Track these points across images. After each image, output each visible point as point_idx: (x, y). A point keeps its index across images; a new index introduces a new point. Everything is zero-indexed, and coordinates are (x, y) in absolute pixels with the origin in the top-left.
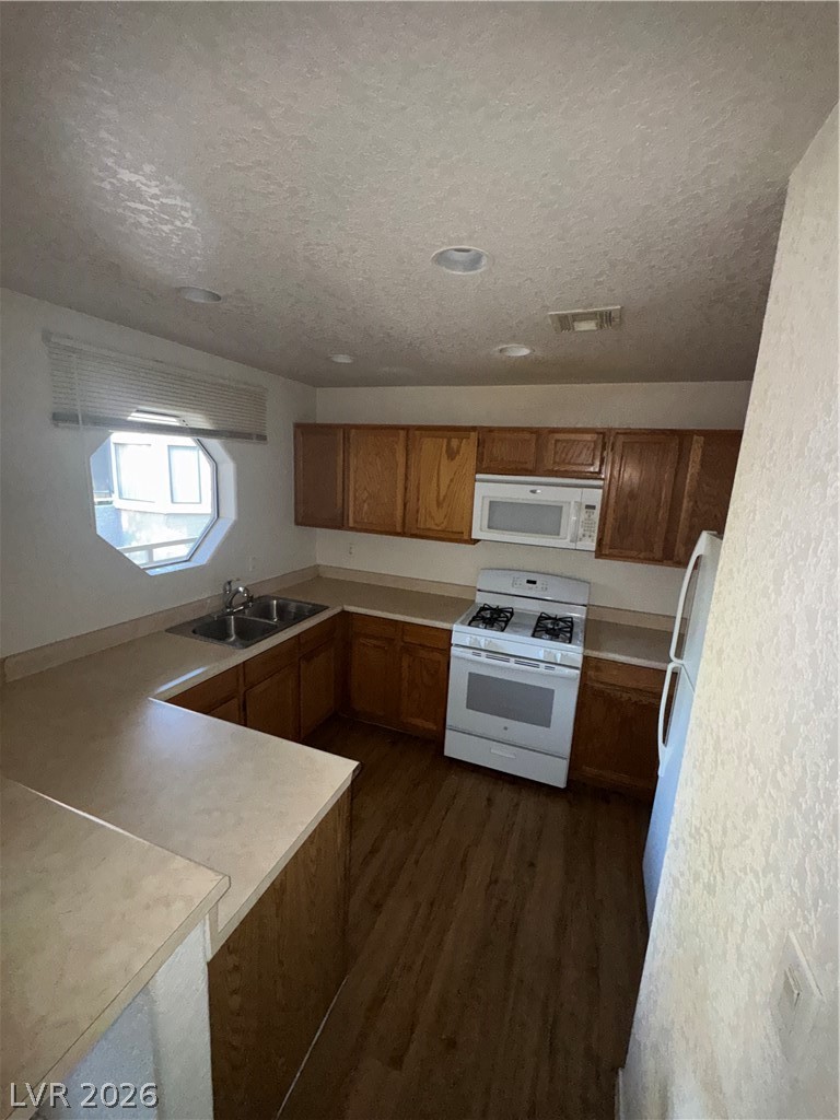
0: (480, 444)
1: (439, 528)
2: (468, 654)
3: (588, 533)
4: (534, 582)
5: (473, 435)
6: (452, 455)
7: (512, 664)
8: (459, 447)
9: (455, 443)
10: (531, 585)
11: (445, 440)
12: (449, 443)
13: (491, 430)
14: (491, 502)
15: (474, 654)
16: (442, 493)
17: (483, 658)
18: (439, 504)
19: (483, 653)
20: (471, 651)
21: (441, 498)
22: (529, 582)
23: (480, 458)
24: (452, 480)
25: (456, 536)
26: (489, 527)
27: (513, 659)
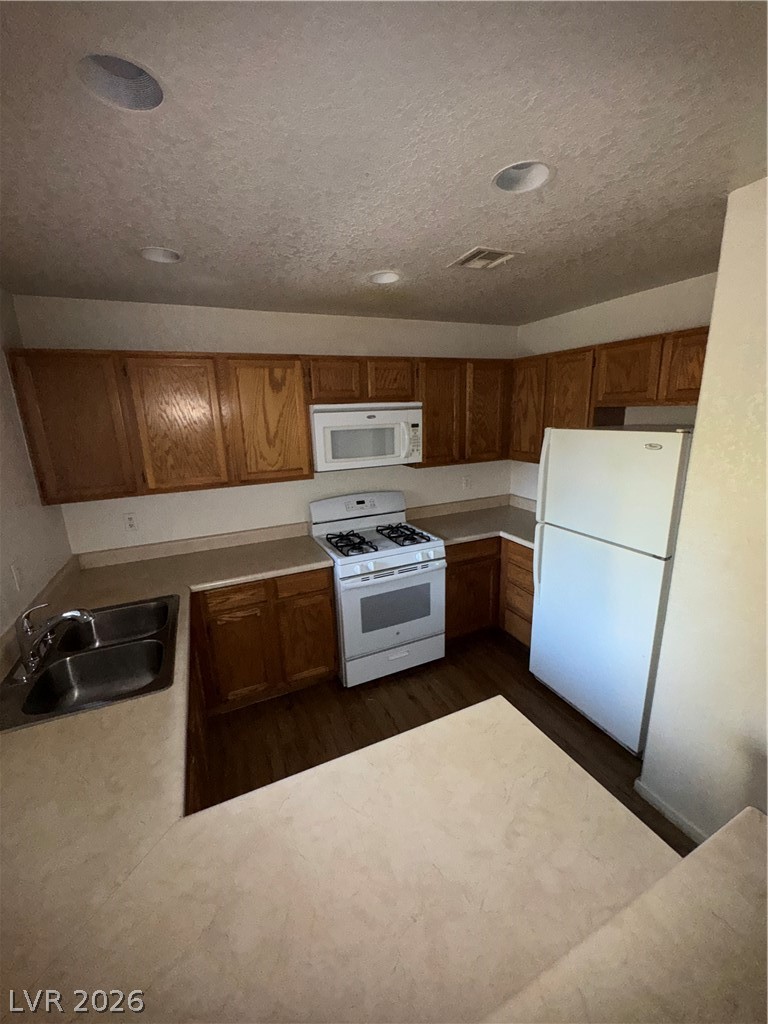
0: (307, 374)
1: (275, 468)
2: (358, 582)
3: (415, 449)
4: (363, 502)
5: (298, 363)
6: (277, 386)
7: (397, 575)
8: (284, 378)
9: (278, 373)
10: (361, 505)
11: (267, 370)
12: (271, 373)
13: (316, 359)
14: (332, 432)
15: (363, 580)
16: (272, 430)
17: (372, 580)
18: (270, 443)
19: (371, 576)
20: (360, 578)
21: (272, 434)
22: (359, 503)
23: (308, 388)
24: (281, 415)
25: (293, 474)
26: (333, 458)
27: (396, 571)
